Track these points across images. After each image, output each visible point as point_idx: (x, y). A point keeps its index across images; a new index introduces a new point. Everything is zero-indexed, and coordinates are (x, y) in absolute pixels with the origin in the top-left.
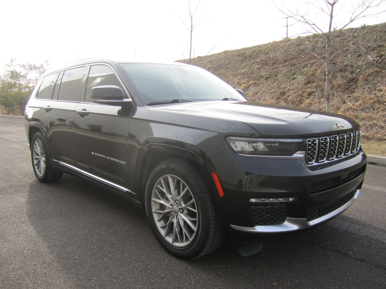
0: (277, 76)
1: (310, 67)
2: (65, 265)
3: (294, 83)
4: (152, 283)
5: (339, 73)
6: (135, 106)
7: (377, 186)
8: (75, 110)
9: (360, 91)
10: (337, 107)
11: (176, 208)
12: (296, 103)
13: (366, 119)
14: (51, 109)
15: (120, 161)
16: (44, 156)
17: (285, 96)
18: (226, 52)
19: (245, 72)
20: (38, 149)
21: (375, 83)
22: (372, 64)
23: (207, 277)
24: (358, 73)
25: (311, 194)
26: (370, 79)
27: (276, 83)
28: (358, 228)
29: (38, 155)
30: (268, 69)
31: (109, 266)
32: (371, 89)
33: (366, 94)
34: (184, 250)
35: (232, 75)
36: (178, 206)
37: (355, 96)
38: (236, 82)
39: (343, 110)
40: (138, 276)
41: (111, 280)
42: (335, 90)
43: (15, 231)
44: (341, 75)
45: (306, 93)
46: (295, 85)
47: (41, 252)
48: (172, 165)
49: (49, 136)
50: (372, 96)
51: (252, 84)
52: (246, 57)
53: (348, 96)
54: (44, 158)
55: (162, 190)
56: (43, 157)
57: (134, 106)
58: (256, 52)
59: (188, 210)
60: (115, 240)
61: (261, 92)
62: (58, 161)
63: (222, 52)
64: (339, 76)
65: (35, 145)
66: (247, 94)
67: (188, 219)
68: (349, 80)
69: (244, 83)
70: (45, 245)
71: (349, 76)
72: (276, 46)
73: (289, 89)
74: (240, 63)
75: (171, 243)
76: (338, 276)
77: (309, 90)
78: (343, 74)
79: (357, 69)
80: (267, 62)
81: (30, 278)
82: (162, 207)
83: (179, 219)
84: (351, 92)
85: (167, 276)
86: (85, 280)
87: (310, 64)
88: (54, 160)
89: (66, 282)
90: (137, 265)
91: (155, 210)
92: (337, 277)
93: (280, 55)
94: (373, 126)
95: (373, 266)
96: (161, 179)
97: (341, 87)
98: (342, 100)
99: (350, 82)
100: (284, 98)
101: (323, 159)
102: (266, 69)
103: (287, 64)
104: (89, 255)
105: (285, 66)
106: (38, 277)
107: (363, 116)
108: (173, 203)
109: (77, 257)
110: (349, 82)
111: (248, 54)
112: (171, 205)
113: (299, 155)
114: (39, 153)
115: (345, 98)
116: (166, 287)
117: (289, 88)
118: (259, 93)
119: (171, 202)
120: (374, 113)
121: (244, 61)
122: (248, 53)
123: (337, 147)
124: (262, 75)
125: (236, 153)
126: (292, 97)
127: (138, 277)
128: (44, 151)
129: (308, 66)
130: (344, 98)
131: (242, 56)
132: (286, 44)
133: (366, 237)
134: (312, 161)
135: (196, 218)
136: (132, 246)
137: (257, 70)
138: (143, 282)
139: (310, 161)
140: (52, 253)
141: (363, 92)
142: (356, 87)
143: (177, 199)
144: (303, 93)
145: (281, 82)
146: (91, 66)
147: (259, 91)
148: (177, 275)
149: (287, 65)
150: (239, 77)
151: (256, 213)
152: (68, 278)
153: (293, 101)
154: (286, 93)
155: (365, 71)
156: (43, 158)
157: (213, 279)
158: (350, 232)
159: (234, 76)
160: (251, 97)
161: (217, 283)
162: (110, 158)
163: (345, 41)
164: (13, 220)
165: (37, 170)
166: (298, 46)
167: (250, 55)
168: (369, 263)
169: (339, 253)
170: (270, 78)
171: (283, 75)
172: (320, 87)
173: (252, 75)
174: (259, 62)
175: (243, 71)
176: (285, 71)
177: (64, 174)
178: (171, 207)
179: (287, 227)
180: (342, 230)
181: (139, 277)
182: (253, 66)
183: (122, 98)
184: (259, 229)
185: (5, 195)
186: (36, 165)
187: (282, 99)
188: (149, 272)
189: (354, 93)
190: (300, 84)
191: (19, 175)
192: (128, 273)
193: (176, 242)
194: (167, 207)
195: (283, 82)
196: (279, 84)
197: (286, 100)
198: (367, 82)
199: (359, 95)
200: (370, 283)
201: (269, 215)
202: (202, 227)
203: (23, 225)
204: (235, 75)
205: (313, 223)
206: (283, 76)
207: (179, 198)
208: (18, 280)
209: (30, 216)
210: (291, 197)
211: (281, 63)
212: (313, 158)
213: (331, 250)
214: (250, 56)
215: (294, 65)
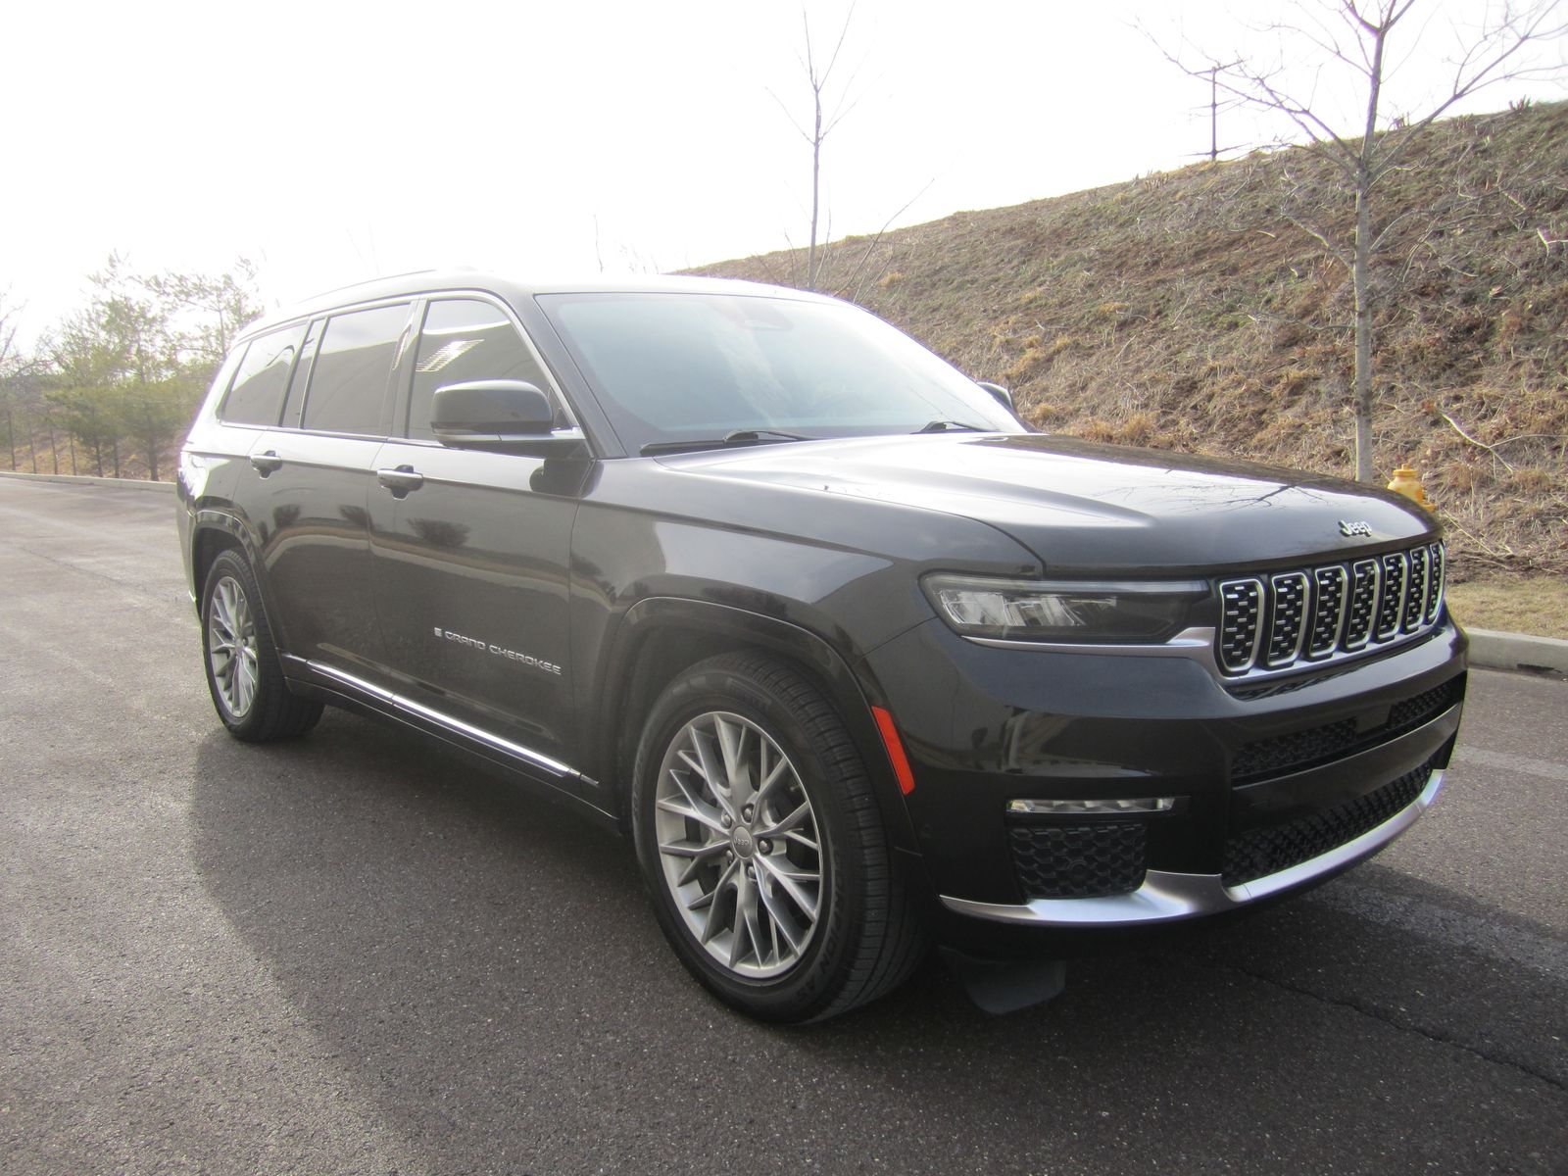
0: (1167, 316)
1: (1299, 277)
2: (343, 1038)
3: (1232, 343)
4: (656, 1103)
5: (1417, 303)
6: (597, 457)
7: (1540, 758)
8: (372, 469)
9: (1499, 376)
10: (1406, 440)
11: (744, 835)
12: (1242, 425)
13: (1524, 488)
14: (277, 465)
15: (538, 661)
16: (251, 639)
17: (1196, 399)
18: (958, 220)
19: (1035, 298)
20: (230, 615)
21: (1561, 342)
22: (1551, 265)
23: (857, 1087)
24: (1493, 301)
25: (1236, 786)
26: (1541, 325)
27: (1160, 343)
28: (1442, 920)
29: (227, 635)
30: (1128, 286)
31: (502, 1044)
32: (1547, 368)
33: (1524, 390)
34: (773, 988)
35: (985, 311)
36: (752, 828)
37: (1480, 397)
38: (1000, 338)
39: (1429, 452)
40: (607, 1080)
41: (507, 1094)
42: (1397, 370)
43: (154, 919)
44: (1424, 309)
45: (1280, 386)
46: (1235, 354)
47: (251, 994)
48: (733, 677)
49: (269, 562)
50: (1548, 395)
51: (1066, 347)
52: (1040, 240)
53: (1452, 395)
54: (253, 647)
55: (693, 771)
56: (246, 645)
57: (592, 455)
58: (1081, 220)
59: (790, 841)
60: (521, 954)
61: (1099, 380)
62: (304, 660)
63: (944, 220)
64: (1417, 313)
65: (215, 600)
66: (1045, 389)
67: (788, 876)
68: (1455, 328)
69: (1031, 345)
70: (268, 969)
71: (1456, 315)
72: (1162, 192)
73: (1212, 369)
74: (1015, 262)
75: (727, 964)
76: (1341, 1091)
77: (1294, 373)
78: (1433, 306)
79: (1491, 282)
80: (1124, 259)
81: (219, 1082)
82: (695, 831)
83: (755, 877)
84: (1462, 379)
85: (710, 1081)
86: (415, 1091)
87: (1300, 264)
88: (291, 656)
89: (346, 1100)
90: (600, 1044)
91: (671, 844)
92: (1338, 1094)
93: (1175, 230)
94: (1550, 520)
95: (1479, 1057)
96: (691, 729)
97: (1422, 358)
98: (1427, 414)
99: (1460, 336)
100: (1192, 404)
101: (1284, 654)
102: (1120, 288)
103: (1204, 265)
104: (427, 1005)
105: (1198, 274)
106: (245, 1079)
107: (1510, 477)
108: (734, 818)
109: (383, 1013)
110: (1456, 338)
111: (1047, 225)
112: (729, 825)
113: (1192, 640)
114: (232, 627)
115: (1438, 405)
116: (707, 1120)
117: (1211, 363)
118: (1093, 385)
119: (727, 814)
120: (1556, 465)
121: (1031, 255)
122: (1047, 222)
123: (1341, 611)
124: (1104, 312)
125: (959, 633)
126: (1225, 400)
127: (605, 1085)
128: (250, 624)
129: (1291, 274)
130: (1435, 404)
131: (1024, 235)
132: (1202, 184)
133: (1467, 951)
134: (1244, 663)
135: (818, 873)
136: (586, 977)
137: (1082, 290)
138: (621, 1102)
139: (1237, 662)
140: (293, 996)
141: (1512, 378)
142: (1483, 358)
143: (748, 802)
144: (1270, 382)
145: (1183, 337)
146: (429, 302)
147: (1092, 378)
148: (745, 1077)
149: (1204, 271)
150: (1013, 318)
151: (1032, 851)
152: (352, 1086)
153: (1229, 416)
154: (1199, 385)
155: (1522, 292)
156: (247, 649)
157: (879, 1094)
158: (1406, 933)
159: (991, 314)
160: (1062, 400)
161: (890, 1107)
162: (502, 650)
163: (1444, 169)
164: (145, 879)
165: (225, 696)
166: (1252, 190)
167: (1055, 231)
168: (1467, 1046)
169: (1357, 1008)
170: (1137, 322)
171: (1189, 312)
172: (1338, 360)
173: (1064, 312)
174: (1091, 260)
175: (1029, 295)
176: (1199, 295)
177: (328, 710)
178: (726, 831)
179: (1149, 905)
180: (1379, 925)
181: (609, 1083)
182: (1067, 277)
183: (546, 427)
184: (1045, 911)
185: (109, 790)
186: (222, 675)
187: (1185, 407)
188: (644, 1069)
189: (1473, 382)
190: (1257, 349)
191: (156, 713)
192: (571, 1070)
193: (747, 961)
194: (713, 832)
195: (1188, 341)
196: (1172, 349)
197: (1199, 413)
198: (1530, 340)
199: (1496, 391)
200: (1458, 1118)
201: (1081, 861)
202: (837, 905)
203: (182, 899)
204: (994, 311)
205: (1247, 891)
206: (1188, 317)
207: (754, 798)
208: (177, 1088)
209: (206, 868)
210: (1163, 796)
211: (1183, 264)
212: (1247, 652)
213: (1325, 998)
214: (1059, 236)
215: (1234, 270)
